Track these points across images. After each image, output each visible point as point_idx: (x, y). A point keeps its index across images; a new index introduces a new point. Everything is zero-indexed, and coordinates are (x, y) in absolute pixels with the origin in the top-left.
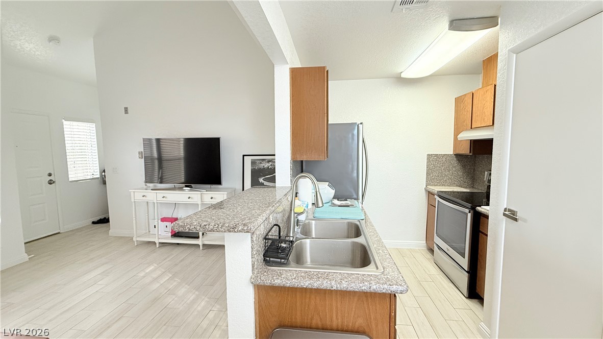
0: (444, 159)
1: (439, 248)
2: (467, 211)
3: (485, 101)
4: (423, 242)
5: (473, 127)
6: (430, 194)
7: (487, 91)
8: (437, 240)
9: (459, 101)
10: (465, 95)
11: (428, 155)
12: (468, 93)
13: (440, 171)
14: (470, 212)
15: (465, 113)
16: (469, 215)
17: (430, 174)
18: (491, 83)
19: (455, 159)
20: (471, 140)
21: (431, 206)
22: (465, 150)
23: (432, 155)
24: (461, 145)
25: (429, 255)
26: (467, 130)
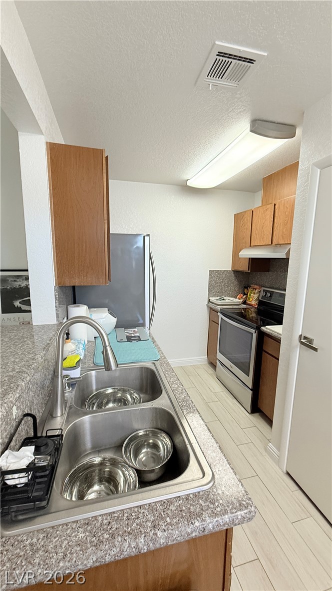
0: (224, 276)
1: (222, 364)
2: (253, 331)
3: (264, 220)
4: (204, 357)
5: (252, 245)
6: (212, 311)
7: (266, 210)
8: (220, 356)
9: (238, 217)
10: (245, 212)
11: (210, 271)
12: (248, 210)
13: (221, 287)
14: (255, 333)
15: (245, 231)
16: (255, 336)
17: (212, 291)
18: (270, 202)
19: (233, 275)
20: (249, 258)
21: (212, 322)
22: (244, 267)
23: (213, 271)
24: (239, 262)
25: (211, 370)
26: (246, 247)
